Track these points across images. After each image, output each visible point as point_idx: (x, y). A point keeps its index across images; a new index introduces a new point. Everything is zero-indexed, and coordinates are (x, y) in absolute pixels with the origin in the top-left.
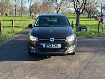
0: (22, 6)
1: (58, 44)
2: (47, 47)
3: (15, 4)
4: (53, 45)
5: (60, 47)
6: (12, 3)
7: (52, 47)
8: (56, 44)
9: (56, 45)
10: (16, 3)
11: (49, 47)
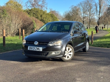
0: (91, 17)
1: (40, 48)
2: (31, 50)
3: (83, 16)
4: (35, 48)
5: (41, 50)
6: (81, 15)
7: (35, 50)
8: (38, 47)
9: (38, 49)
10: (85, 16)
11: (32, 50)
